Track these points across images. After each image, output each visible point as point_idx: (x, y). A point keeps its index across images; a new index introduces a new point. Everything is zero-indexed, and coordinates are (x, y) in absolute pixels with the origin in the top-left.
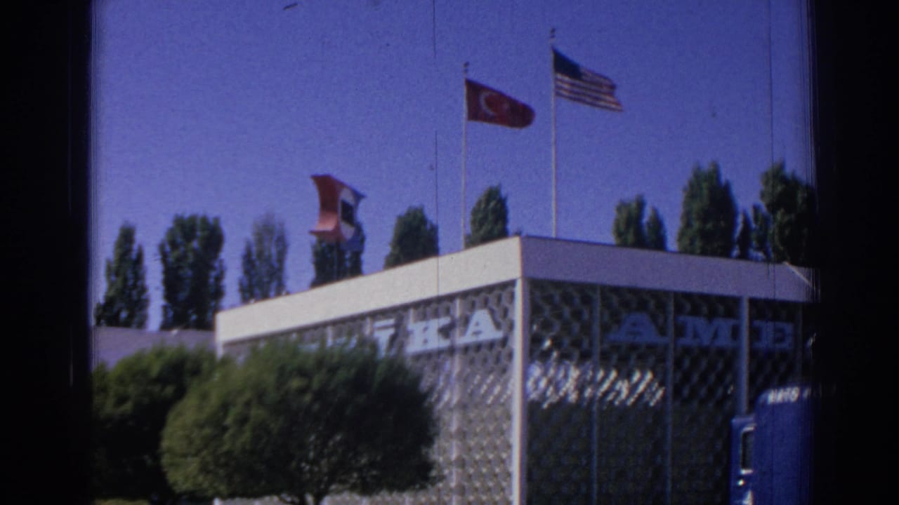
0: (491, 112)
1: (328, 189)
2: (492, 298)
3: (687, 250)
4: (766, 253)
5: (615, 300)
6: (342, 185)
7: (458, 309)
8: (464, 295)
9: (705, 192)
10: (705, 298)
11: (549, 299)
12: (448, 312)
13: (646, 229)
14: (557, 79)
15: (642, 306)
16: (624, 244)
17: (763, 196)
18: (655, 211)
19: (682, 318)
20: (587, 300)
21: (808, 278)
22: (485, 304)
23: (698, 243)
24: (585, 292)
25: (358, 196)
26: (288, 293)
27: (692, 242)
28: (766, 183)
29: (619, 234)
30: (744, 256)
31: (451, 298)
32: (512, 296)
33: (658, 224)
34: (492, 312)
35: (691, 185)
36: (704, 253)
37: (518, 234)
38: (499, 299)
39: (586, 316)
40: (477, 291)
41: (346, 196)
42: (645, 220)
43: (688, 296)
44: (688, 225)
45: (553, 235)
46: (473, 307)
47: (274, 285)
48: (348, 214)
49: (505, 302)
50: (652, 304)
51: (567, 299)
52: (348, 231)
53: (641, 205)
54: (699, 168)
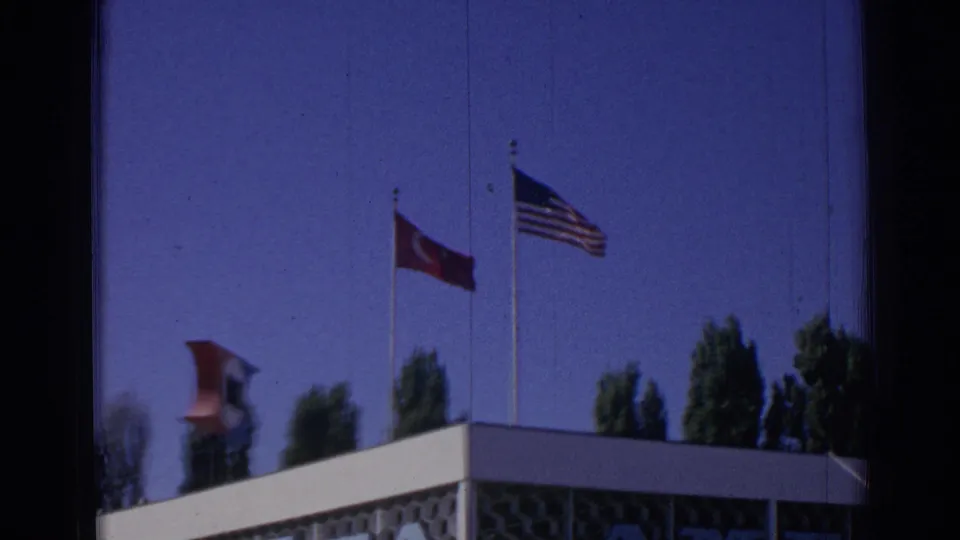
0: (427, 259)
1: (208, 359)
2: (425, 509)
3: (696, 440)
4: (803, 440)
5: (594, 510)
6: (227, 355)
7: (379, 523)
8: (388, 503)
9: (720, 360)
10: (718, 503)
11: (504, 509)
12: (365, 527)
13: (639, 412)
14: (520, 210)
15: (632, 516)
16: (609, 433)
17: (798, 363)
18: (654, 387)
19: (686, 531)
20: (555, 509)
21: (861, 474)
22: (416, 516)
23: (711, 431)
24: (553, 497)
25: (249, 370)
26: (146, 502)
27: (702, 430)
28: (803, 346)
29: (602, 419)
30: (773, 445)
31: (370, 507)
32: (453, 506)
33: (655, 403)
34: (425, 526)
35: (703, 350)
36: (718, 442)
37: (462, 420)
38: (435, 509)
39: (554, 528)
40: (405, 499)
41: (232, 369)
42: (639, 398)
43: (695, 501)
44: (697, 402)
45: (511, 420)
46: (400, 520)
47: (128, 489)
48: (233, 394)
49: (443, 513)
50: (645, 512)
51: (528, 507)
52: (232, 418)
53: (633, 378)
54: (712, 326)
